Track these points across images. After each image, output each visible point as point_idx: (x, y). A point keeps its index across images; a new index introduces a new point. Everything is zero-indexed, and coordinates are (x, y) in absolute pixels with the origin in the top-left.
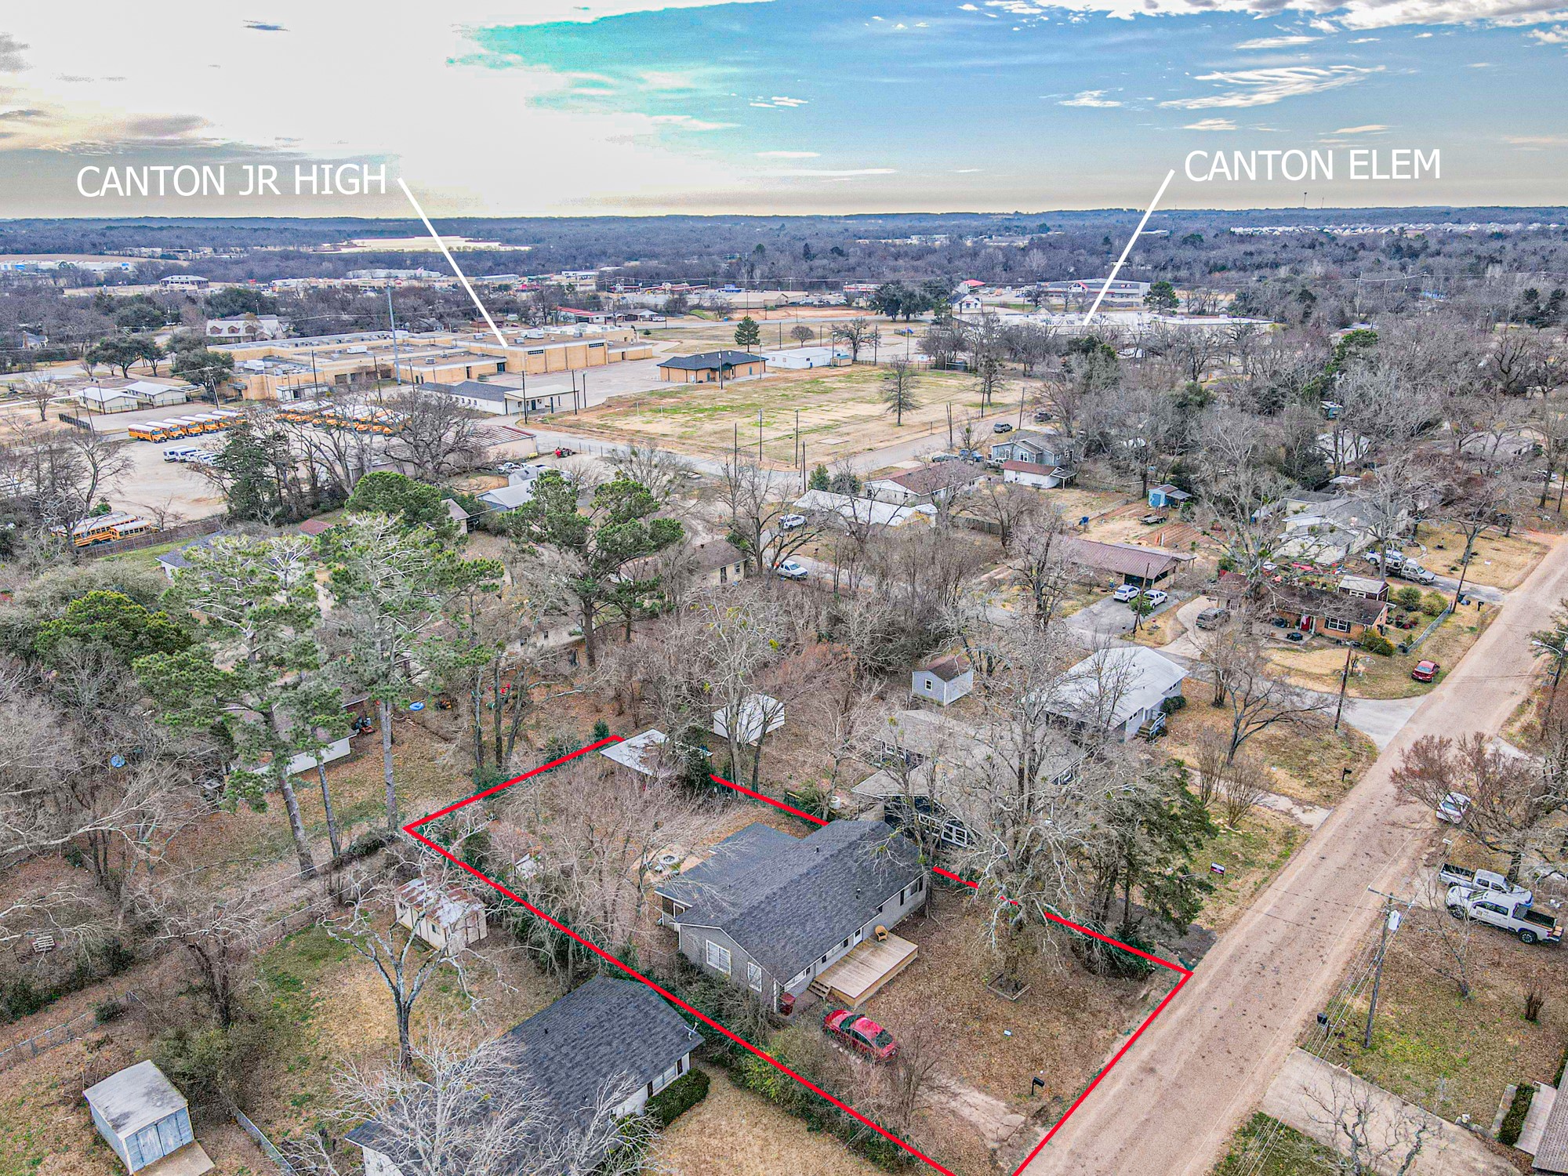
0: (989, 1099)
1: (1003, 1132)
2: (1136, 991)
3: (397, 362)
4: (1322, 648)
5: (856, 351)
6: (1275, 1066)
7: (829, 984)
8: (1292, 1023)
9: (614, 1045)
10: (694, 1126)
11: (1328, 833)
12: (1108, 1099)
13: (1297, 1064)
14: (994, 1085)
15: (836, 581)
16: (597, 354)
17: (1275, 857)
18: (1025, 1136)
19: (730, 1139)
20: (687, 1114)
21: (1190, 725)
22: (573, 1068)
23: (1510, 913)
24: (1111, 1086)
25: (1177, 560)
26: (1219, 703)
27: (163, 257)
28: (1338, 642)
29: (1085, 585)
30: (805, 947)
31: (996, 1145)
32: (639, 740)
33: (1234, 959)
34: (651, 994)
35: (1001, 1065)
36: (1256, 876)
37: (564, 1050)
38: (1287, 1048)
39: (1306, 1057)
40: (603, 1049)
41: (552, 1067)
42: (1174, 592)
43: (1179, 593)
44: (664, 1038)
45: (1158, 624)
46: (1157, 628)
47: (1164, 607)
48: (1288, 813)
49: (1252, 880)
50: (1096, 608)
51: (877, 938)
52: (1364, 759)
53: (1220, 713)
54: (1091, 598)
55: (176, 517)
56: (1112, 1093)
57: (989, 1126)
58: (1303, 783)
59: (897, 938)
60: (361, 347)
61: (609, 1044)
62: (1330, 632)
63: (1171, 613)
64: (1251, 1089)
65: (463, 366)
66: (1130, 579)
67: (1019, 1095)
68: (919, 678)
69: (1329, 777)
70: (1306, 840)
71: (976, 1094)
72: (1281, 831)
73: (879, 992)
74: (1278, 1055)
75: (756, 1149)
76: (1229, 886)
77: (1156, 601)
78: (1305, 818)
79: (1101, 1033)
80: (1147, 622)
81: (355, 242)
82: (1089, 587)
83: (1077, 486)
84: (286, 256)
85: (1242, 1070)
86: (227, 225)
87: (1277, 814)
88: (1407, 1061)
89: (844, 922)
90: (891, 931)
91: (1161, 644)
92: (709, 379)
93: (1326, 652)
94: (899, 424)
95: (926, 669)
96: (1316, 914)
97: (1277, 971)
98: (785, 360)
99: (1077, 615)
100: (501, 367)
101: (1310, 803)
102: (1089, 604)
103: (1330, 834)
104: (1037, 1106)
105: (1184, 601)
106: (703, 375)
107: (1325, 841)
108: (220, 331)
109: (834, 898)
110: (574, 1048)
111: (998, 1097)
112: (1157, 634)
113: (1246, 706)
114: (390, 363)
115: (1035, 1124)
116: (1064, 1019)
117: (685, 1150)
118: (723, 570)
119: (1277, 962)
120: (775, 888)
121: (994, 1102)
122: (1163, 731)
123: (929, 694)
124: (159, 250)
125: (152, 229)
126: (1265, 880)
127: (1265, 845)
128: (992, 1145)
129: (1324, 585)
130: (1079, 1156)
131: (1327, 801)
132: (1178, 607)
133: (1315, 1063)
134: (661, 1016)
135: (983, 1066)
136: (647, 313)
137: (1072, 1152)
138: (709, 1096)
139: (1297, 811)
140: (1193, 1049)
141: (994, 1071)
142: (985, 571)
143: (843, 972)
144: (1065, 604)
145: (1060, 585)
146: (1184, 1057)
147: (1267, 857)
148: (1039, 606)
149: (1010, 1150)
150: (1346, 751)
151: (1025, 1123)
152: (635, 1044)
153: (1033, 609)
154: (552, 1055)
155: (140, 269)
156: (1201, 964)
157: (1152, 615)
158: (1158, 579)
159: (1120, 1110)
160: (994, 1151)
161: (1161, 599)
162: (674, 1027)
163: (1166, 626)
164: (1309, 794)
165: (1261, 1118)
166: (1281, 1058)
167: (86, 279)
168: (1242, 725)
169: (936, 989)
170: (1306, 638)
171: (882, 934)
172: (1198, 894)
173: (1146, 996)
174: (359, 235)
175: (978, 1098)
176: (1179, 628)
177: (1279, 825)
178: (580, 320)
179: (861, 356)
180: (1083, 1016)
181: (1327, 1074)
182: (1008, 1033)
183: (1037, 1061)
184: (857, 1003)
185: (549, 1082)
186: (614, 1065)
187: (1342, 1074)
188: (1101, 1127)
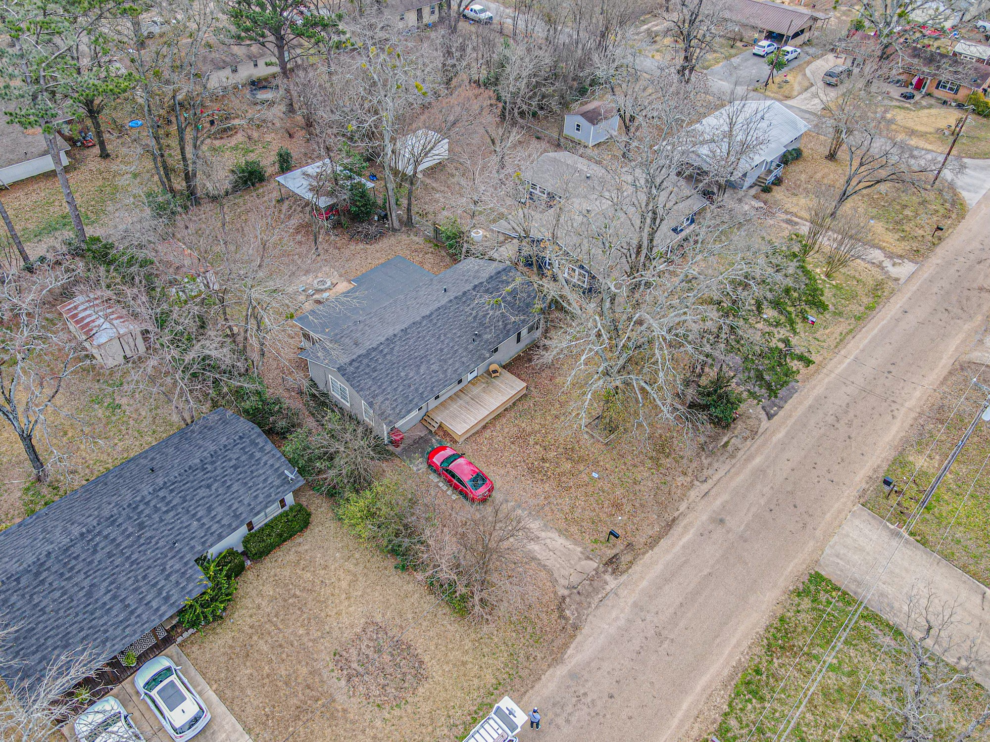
1: (575, 579)
2: (718, 438)
4: (930, 107)
6: (837, 523)
7: (439, 419)
8: (857, 479)
9: (214, 488)
10: (292, 557)
11: (913, 287)
12: (677, 548)
13: (857, 522)
14: (574, 529)
15: (515, 25)
17: (862, 309)
18: (595, 584)
19: (322, 572)
20: (288, 544)
21: (803, 177)
22: (167, 512)
24: (682, 535)
25: (815, 19)
26: (832, 156)
28: (945, 102)
29: (729, 39)
30: (417, 390)
31: (566, 592)
32: (312, 169)
33: (812, 409)
34: (259, 435)
35: (584, 509)
36: (843, 327)
37: (161, 494)
38: (849, 504)
39: (866, 513)
40: (202, 493)
41: (147, 512)
42: (806, 48)
43: (811, 50)
44: (265, 480)
45: (788, 78)
46: (786, 82)
47: (795, 63)
48: (880, 266)
49: (839, 331)
50: (735, 61)
51: (491, 374)
52: (954, 216)
53: (831, 165)
54: (733, 51)
56: (681, 543)
57: (563, 572)
58: (897, 236)
59: (508, 375)
61: (209, 487)
62: (940, 93)
63: (801, 69)
64: (811, 544)
66: (771, 36)
67: (596, 541)
68: (571, 121)
69: (921, 232)
70: (892, 292)
71: (555, 535)
72: (871, 283)
73: (485, 427)
74: (840, 512)
75: (344, 584)
76: (818, 335)
77: (790, 57)
78: (894, 271)
79: (680, 480)
80: (779, 76)
82: (734, 40)
85: (805, 526)
87: (869, 266)
88: (959, 524)
89: (457, 365)
90: (504, 367)
91: (788, 97)
93: (933, 111)
95: (577, 114)
96: (892, 368)
97: (850, 424)
99: (718, 67)
101: (900, 257)
102: (731, 56)
103: (915, 288)
104: (610, 553)
105: (816, 57)
107: (909, 295)
109: (453, 339)
110: (172, 491)
111: (576, 542)
112: (786, 89)
113: (861, 164)
115: (605, 572)
116: (649, 463)
117: (277, 584)
119: (851, 415)
120: (398, 328)
121: (571, 547)
122: (778, 182)
123: (577, 135)
126: (851, 331)
127: (854, 296)
128: (562, 592)
129: (938, 48)
130: (642, 609)
131: (917, 255)
132: (809, 63)
133: (873, 522)
134: (265, 458)
135: (567, 509)
137: (635, 605)
138: (311, 526)
139: (887, 263)
140: (762, 502)
141: (576, 515)
142: (644, 22)
143: (454, 407)
144: (709, 56)
145: (708, 39)
146: (754, 509)
147: (856, 309)
148: (686, 58)
149: (577, 598)
150: (938, 207)
151: (596, 570)
152: (235, 488)
153: (680, 61)
154: (149, 498)
156: (781, 413)
157: (785, 69)
158: (796, 35)
159: (685, 562)
160: (564, 598)
161: (795, 55)
162: (277, 470)
163: (795, 80)
164: (901, 247)
165: (817, 578)
166: (842, 516)
168: (854, 182)
169: (537, 427)
170: (918, 97)
171: (495, 371)
172: (795, 365)
173: (726, 445)
175: (559, 542)
176: (806, 84)
177: (870, 276)
180: (667, 462)
181: (885, 535)
182: (595, 475)
183: (617, 506)
184: (461, 440)
185: (141, 526)
186: (210, 509)
187: (898, 535)
188: (666, 579)
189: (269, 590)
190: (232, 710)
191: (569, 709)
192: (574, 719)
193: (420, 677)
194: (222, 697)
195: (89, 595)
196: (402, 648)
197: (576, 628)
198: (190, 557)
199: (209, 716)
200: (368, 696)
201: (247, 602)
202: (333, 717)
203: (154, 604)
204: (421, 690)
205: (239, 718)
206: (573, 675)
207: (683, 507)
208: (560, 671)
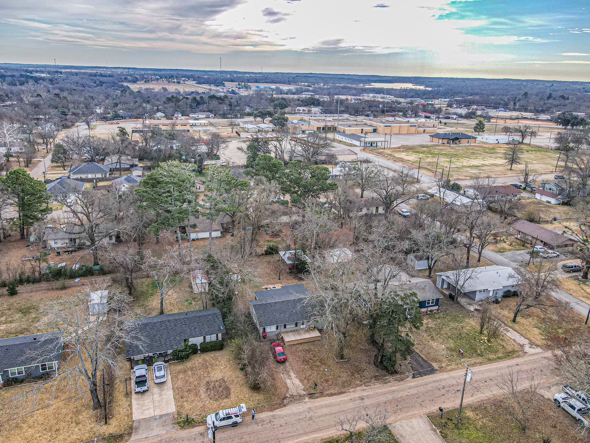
0: (300, 383)
1: (295, 394)
2: (385, 376)
3: (338, 124)
5: (523, 139)
6: (410, 417)
7: (283, 336)
10: (212, 355)
11: (532, 358)
13: (420, 420)
14: (306, 381)
16: (413, 129)
18: (301, 398)
19: (218, 362)
20: (213, 352)
21: (513, 304)
22: (184, 325)
23: (576, 410)
27: (307, 86)
32: (293, 252)
33: (435, 381)
35: (314, 377)
36: (479, 360)
37: (185, 320)
38: (421, 414)
39: (427, 419)
40: (196, 324)
41: (179, 322)
44: (214, 327)
46: (542, 265)
47: (553, 259)
48: (522, 346)
49: (475, 361)
51: (310, 328)
55: (233, 163)
57: (292, 391)
58: (542, 338)
59: (317, 331)
60: (331, 119)
61: (198, 323)
63: (556, 262)
64: (393, 418)
65: (360, 128)
67: (311, 387)
70: (518, 356)
71: (298, 380)
72: (510, 350)
73: (298, 344)
74: (415, 414)
75: (222, 367)
78: (527, 350)
79: (358, 382)
81: (372, 84)
82: (528, 243)
83: (570, 205)
84: (344, 88)
85: (395, 413)
86: (332, 76)
87: (516, 344)
89: (295, 318)
90: (318, 329)
92: (448, 143)
94: (511, 169)
95: (412, 255)
96: (489, 381)
98: (487, 139)
100: (375, 131)
101: (538, 346)
102: (519, 250)
104: (313, 392)
105: (570, 259)
106: (445, 141)
107: (526, 360)
108: (300, 110)
109: (299, 310)
110: (188, 320)
111: (303, 385)
114: (336, 125)
115: (307, 396)
117: (204, 360)
118: (377, 208)
121: (301, 385)
123: (412, 264)
124: (307, 84)
125: (309, 77)
126: (481, 363)
127: (495, 352)
128: (288, 395)
130: (310, 410)
132: (563, 260)
133: (427, 423)
134: (218, 322)
135: (308, 375)
136: (455, 117)
137: (309, 408)
138: (223, 350)
139: (527, 346)
140: (384, 400)
141: (310, 378)
143: (290, 334)
146: (379, 400)
147: (492, 356)
149: (292, 399)
151: (304, 394)
154: (181, 319)
155: (297, 90)
159: (338, 404)
160: (287, 397)
162: (219, 326)
164: (541, 342)
166: (415, 416)
167: (281, 92)
171: (312, 328)
173: (386, 379)
174: (375, 82)
175: (297, 382)
177: (512, 347)
178: (426, 117)
179: (525, 141)
180: (356, 375)
181: (428, 428)
182: (326, 370)
183: (327, 381)
184: (287, 344)
185: (175, 325)
186: (195, 328)
187: (435, 431)
188: (327, 406)
189: (200, 360)
190: (172, 383)
191: (265, 423)
192: (264, 426)
193: (227, 397)
194: (172, 379)
195: (154, 336)
196: (227, 389)
197: (285, 406)
198: (183, 338)
199: (165, 380)
200: (209, 395)
201: (193, 361)
202: (196, 395)
203: (168, 346)
204: (225, 400)
205: (173, 385)
206: (273, 416)
207: (351, 390)
208: (270, 413)
